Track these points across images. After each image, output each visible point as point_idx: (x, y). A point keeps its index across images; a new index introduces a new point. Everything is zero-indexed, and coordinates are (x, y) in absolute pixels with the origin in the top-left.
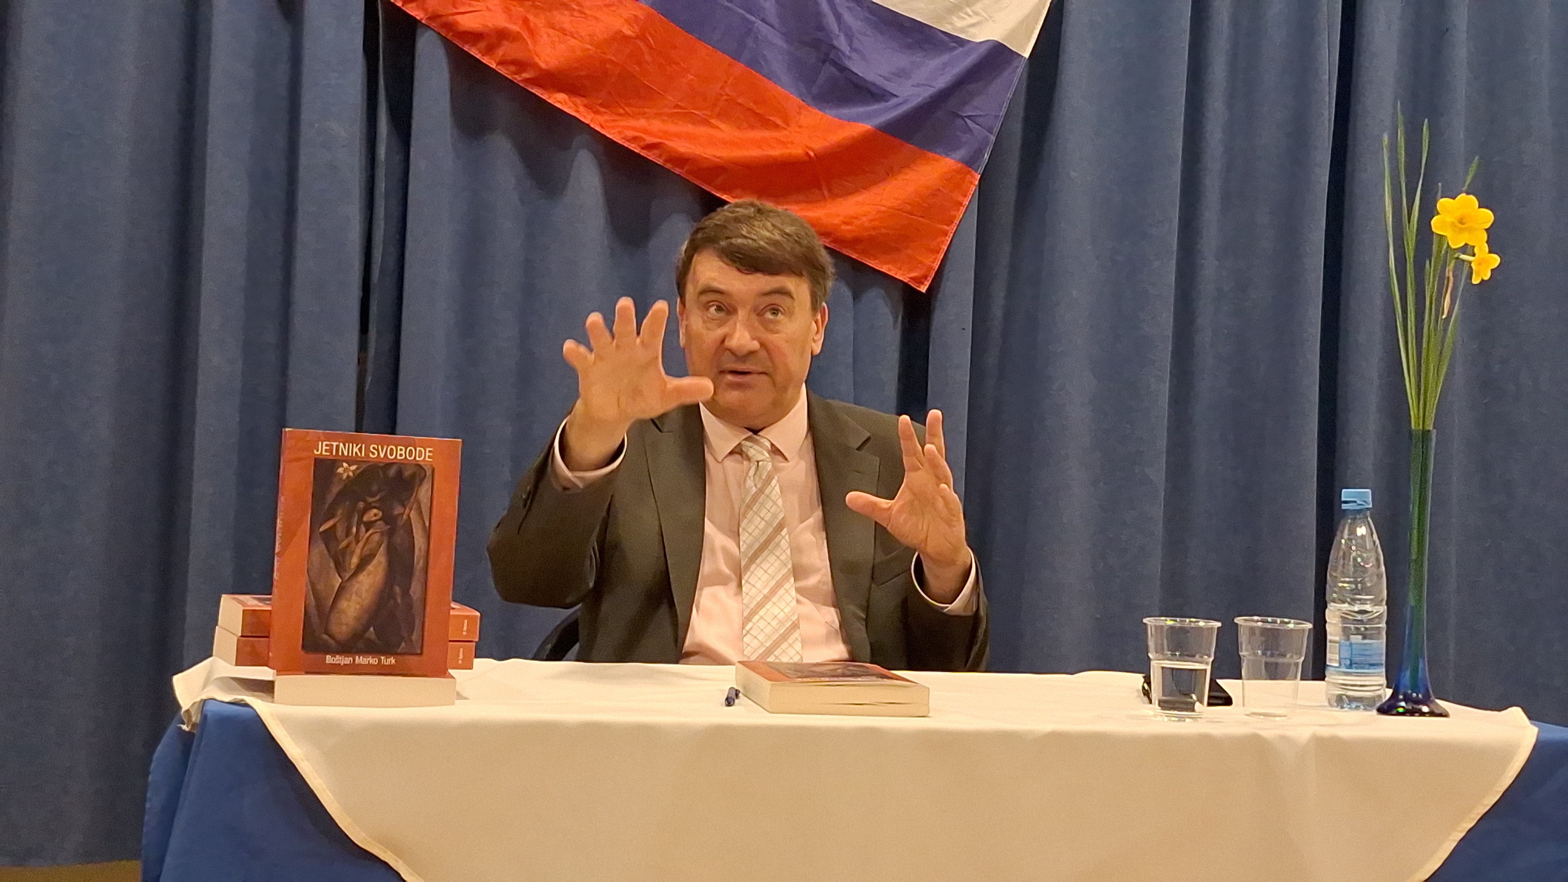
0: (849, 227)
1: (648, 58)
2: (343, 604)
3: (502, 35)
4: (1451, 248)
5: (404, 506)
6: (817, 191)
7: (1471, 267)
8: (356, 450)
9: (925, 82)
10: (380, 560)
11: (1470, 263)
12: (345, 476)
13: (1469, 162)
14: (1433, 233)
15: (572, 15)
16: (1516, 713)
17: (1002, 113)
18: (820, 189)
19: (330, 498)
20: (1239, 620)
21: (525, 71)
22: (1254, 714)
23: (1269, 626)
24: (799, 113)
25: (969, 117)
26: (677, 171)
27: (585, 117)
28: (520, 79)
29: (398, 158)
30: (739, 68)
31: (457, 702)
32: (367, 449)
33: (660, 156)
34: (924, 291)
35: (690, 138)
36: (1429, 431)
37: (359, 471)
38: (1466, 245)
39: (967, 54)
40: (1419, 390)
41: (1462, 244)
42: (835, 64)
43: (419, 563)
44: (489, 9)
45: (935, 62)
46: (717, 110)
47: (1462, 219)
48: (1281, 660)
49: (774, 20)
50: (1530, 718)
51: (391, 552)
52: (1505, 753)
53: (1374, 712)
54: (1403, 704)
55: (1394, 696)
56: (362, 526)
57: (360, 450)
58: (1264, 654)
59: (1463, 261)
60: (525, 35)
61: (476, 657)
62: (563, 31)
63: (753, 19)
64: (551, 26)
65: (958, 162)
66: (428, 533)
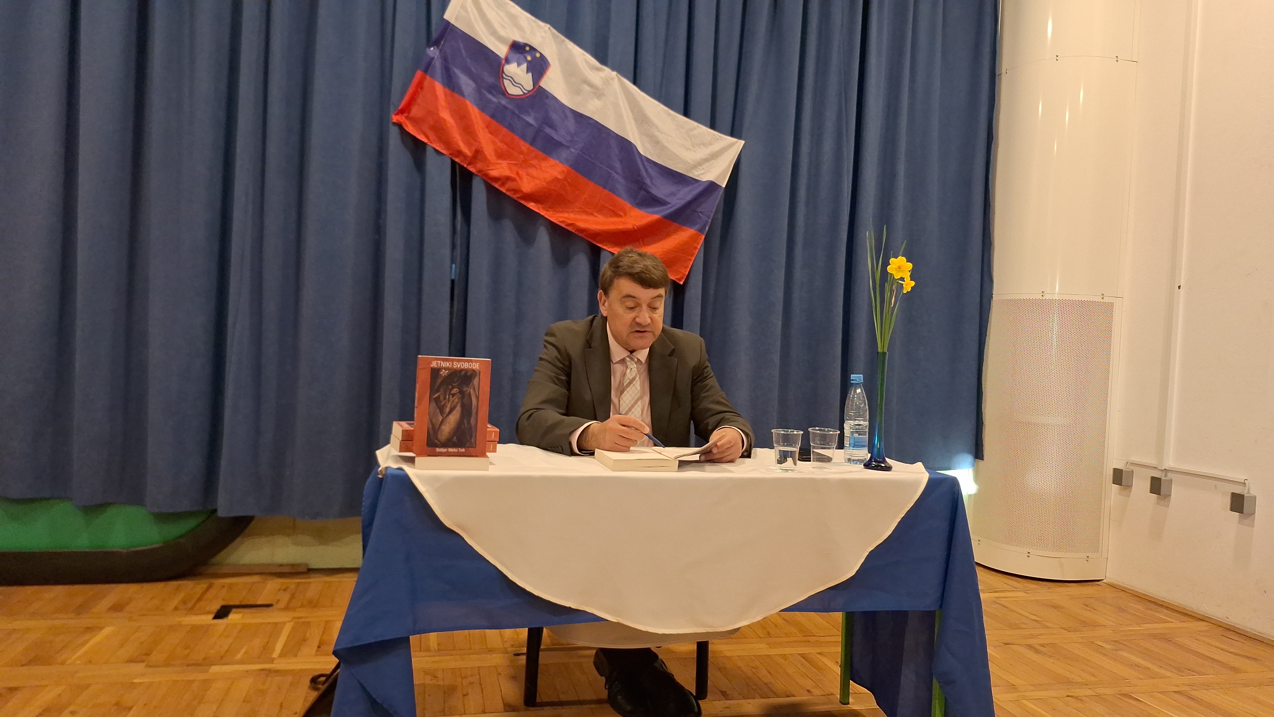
1: (568, 187)
2: (443, 427)
3: (508, 179)
4: (895, 278)
5: (468, 387)
7: (901, 286)
8: (448, 364)
9: (682, 198)
10: (458, 407)
11: (903, 284)
12: (443, 376)
13: (903, 242)
14: (887, 272)
15: (537, 170)
16: (920, 465)
17: (714, 210)
19: (437, 384)
20: (809, 429)
21: (517, 193)
24: (631, 211)
25: (700, 212)
26: (580, 235)
27: (543, 213)
28: (516, 197)
29: (465, 230)
30: (606, 192)
31: (490, 466)
32: (453, 364)
33: (573, 229)
34: (682, 284)
35: (586, 221)
36: (885, 352)
37: (449, 373)
39: (699, 186)
40: (882, 335)
41: (900, 277)
42: (645, 190)
43: (474, 410)
44: (502, 168)
45: (685, 189)
46: (597, 209)
47: (900, 266)
49: (620, 173)
50: (926, 467)
51: (463, 406)
52: (915, 484)
53: (862, 466)
54: (874, 463)
55: (871, 461)
56: (450, 396)
57: (450, 364)
59: (900, 283)
60: (518, 179)
62: (533, 177)
63: (612, 171)
64: (528, 174)
65: (696, 230)
66: (478, 398)
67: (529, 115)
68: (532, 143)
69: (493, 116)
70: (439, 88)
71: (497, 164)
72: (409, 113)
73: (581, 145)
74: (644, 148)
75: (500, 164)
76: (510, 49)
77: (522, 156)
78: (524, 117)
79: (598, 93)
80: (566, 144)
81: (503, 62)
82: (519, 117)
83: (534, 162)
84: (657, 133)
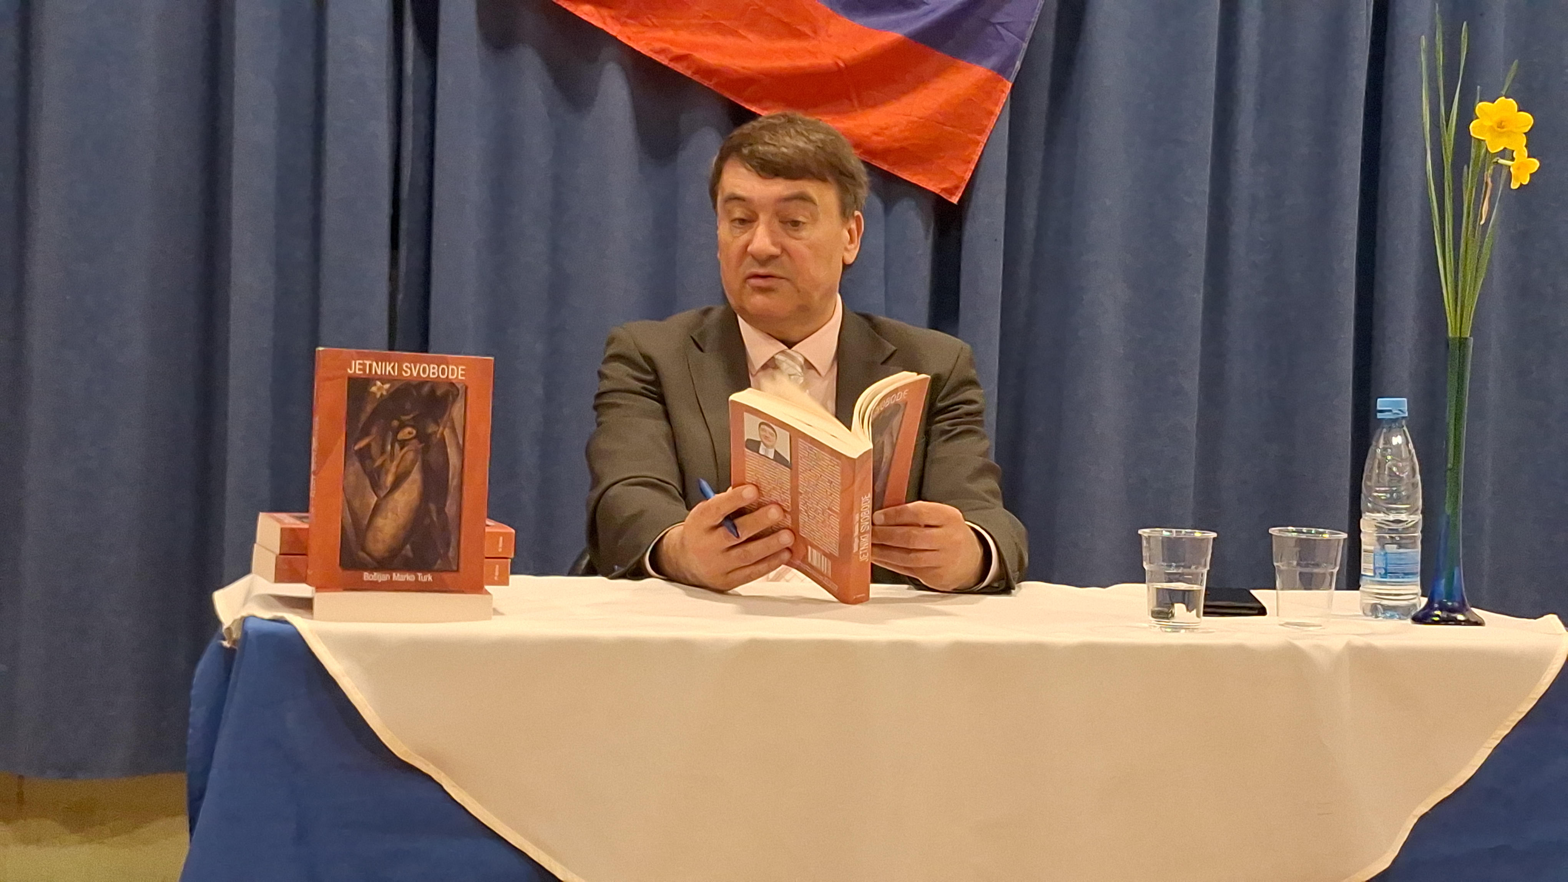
0: (880, 138)
2: (380, 522)
4: (1489, 152)
5: (438, 425)
6: (847, 101)
7: (1510, 172)
8: (389, 368)
10: (416, 476)
11: (1510, 167)
12: (378, 396)
13: (1507, 66)
14: (1471, 137)
16: (1552, 621)
17: (1035, 20)
18: (851, 100)
19: (364, 417)
20: (1273, 531)
22: (1288, 623)
23: (1304, 536)
24: (829, 22)
25: (1001, 24)
26: (706, 83)
27: (613, 30)
29: (425, 73)
31: (494, 617)
32: (400, 367)
33: (689, 68)
34: (955, 202)
35: (717, 48)
36: (1466, 339)
37: (392, 390)
38: (1505, 149)
40: (1456, 298)
41: (1502, 148)
43: (453, 482)
46: (746, 20)
47: (1502, 122)
48: (1316, 570)
50: (1565, 626)
51: (426, 470)
52: (1538, 661)
53: (1409, 621)
54: (1438, 612)
55: (1429, 605)
56: (397, 444)
57: (393, 368)
58: (1298, 564)
59: (1501, 165)
61: (512, 573)
65: (990, 70)
66: (461, 451)
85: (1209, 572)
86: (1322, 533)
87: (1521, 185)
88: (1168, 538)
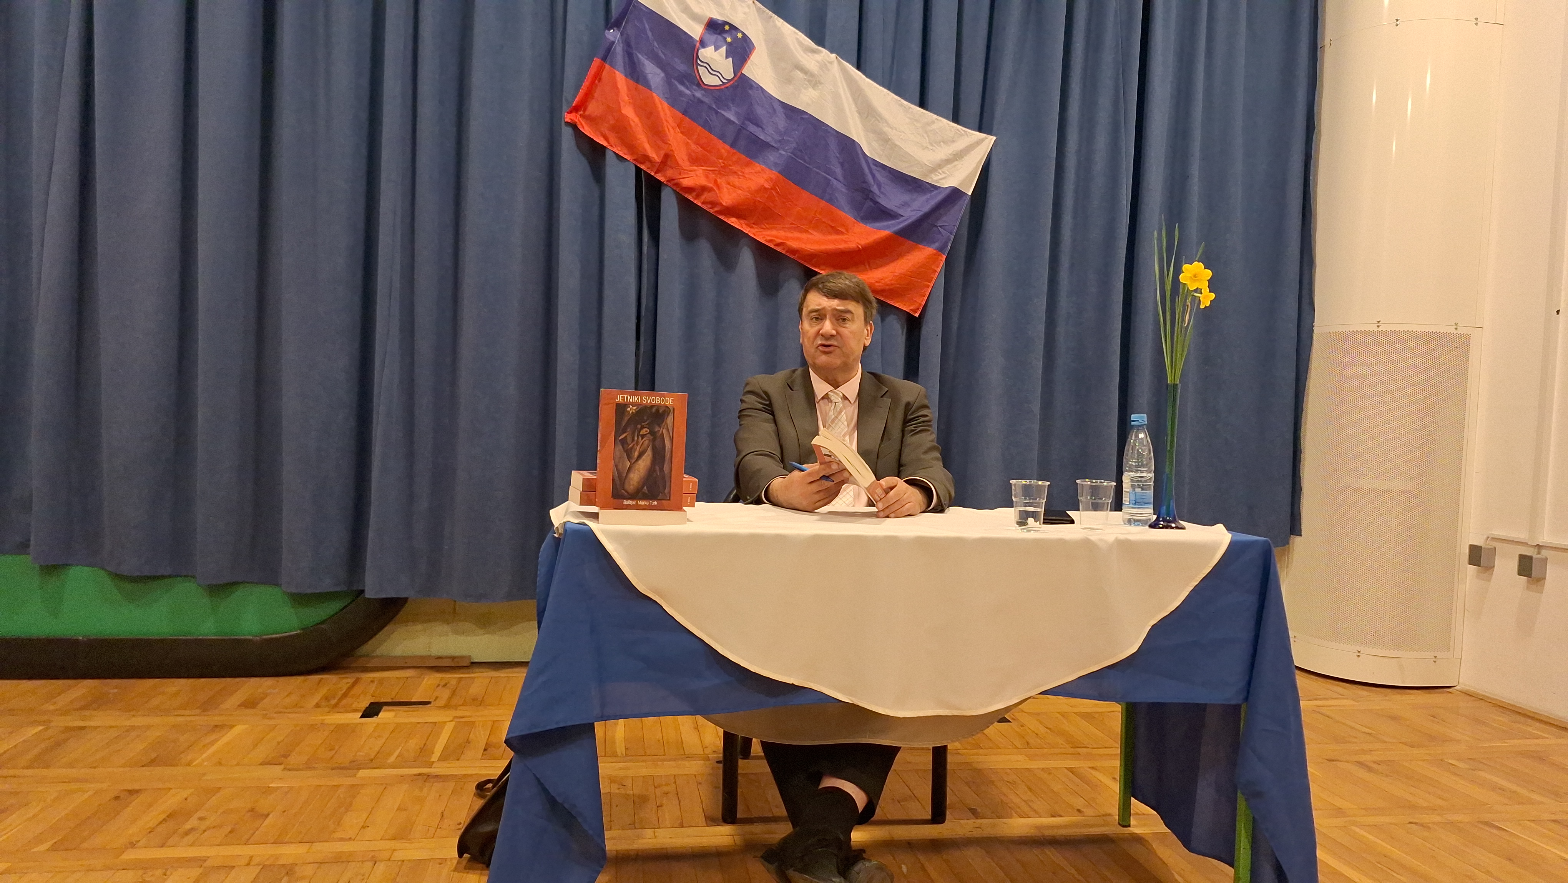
0: (880, 284)
1: (777, 198)
2: (631, 475)
3: (704, 189)
4: (1189, 290)
6: (863, 266)
7: (1198, 300)
9: (918, 209)
10: (649, 452)
11: (1200, 297)
12: (631, 412)
13: (1198, 245)
14: (1180, 282)
15: (739, 178)
16: (1220, 527)
17: (958, 224)
18: (865, 265)
19: (623, 424)
20: (1078, 481)
21: (715, 207)
22: (1085, 528)
23: (1094, 484)
24: (854, 226)
25: (940, 226)
26: (792, 257)
27: (746, 230)
28: (712, 211)
29: (653, 252)
30: (823, 203)
31: (687, 523)
33: (784, 249)
34: (917, 316)
35: (799, 240)
36: (1177, 384)
37: (637, 409)
38: (1197, 288)
39: (939, 193)
40: (1172, 365)
41: (1195, 288)
42: (871, 200)
43: (668, 455)
44: (697, 175)
45: (923, 198)
46: (812, 226)
47: (1196, 274)
48: (1100, 501)
49: (841, 179)
50: (1227, 530)
51: (654, 450)
52: (1214, 547)
53: (1147, 527)
54: (1162, 523)
55: (1157, 519)
56: (640, 437)
58: (1090, 498)
59: (1196, 296)
60: (715, 188)
62: (734, 186)
63: (831, 178)
64: (729, 184)
65: (935, 250)
66: (672, 440)
67: (729, 108)
68: (732, 145)
69: (685, 113)
70: (620, 78)
71: (691, 171)
72: (584, 111)
73: (794, 145)
74: (870, 148)
75: (695, 170)
76: (706, 29)
77: (720, 161)
78: (723, 112)
79: (813, 80)
80: (774, 145)
81: (698, 44)
82: (717, 113)
83: (735, 168)
84: (886, 129)
85: (1045, 502)
86: (1104, 482)
87: (1206, 306)
88: (1025, 485)
